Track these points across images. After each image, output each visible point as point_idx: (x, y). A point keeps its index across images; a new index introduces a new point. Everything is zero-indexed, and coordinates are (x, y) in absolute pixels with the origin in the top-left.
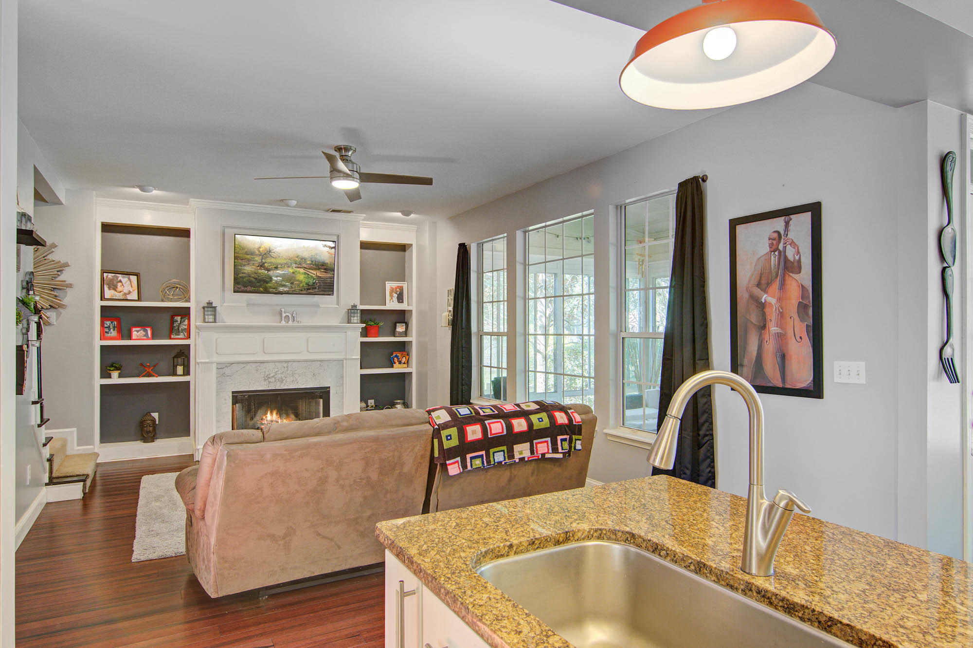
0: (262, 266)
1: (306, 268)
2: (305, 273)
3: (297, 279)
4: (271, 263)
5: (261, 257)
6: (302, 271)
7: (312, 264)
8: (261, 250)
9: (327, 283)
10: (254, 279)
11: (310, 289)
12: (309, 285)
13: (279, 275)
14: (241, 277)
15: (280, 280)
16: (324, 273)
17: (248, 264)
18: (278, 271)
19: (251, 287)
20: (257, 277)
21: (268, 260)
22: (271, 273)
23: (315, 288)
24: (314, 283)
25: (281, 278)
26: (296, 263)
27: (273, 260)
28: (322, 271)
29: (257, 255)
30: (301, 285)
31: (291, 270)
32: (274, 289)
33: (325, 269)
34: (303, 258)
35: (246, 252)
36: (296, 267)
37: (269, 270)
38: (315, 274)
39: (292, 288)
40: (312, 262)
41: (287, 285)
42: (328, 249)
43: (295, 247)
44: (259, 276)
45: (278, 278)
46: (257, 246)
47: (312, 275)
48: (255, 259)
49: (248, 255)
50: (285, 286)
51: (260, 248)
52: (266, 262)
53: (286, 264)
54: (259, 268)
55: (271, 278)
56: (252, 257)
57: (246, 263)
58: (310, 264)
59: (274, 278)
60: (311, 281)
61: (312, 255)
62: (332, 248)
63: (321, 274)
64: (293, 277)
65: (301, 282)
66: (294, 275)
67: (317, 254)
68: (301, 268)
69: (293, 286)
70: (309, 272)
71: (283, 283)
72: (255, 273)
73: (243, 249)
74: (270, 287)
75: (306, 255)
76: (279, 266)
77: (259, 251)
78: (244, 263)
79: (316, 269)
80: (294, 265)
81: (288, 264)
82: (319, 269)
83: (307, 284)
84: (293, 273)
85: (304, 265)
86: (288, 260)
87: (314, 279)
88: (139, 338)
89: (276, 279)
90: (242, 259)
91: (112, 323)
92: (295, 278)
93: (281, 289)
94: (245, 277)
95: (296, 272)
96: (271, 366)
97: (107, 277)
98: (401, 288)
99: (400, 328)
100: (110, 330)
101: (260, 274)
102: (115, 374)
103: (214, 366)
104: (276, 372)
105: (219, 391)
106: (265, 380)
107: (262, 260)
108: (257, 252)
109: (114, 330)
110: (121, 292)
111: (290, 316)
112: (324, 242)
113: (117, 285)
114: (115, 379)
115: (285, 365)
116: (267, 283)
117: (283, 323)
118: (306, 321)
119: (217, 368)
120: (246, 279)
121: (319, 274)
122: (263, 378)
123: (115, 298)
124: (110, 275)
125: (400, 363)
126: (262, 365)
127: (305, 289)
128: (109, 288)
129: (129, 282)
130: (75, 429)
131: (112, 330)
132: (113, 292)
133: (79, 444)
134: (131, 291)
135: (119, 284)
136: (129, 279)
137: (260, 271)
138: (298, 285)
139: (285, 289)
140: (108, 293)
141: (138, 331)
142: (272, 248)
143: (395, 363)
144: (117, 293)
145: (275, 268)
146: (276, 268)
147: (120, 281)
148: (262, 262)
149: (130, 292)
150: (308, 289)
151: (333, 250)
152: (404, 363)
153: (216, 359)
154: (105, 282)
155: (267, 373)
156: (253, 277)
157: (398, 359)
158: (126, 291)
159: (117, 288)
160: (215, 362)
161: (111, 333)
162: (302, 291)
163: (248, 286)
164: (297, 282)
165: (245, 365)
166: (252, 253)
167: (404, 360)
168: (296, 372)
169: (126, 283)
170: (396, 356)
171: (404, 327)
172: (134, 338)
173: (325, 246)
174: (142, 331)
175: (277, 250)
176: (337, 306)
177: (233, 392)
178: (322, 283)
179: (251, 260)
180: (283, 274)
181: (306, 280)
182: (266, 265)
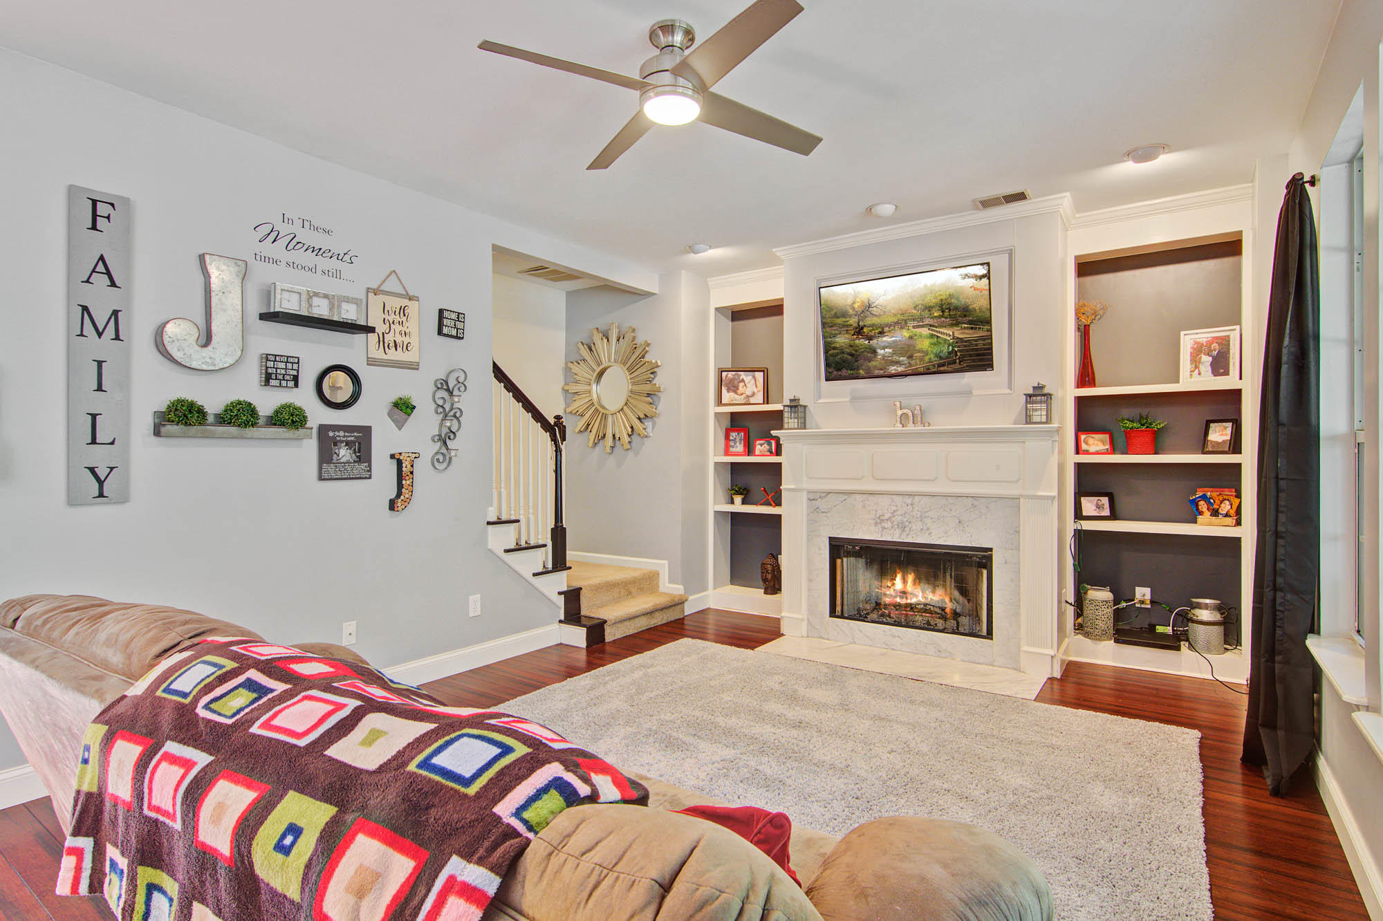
0: (859, 331)
1: (936, 327)
2: (932, 336)
3: (918, 348)
4: (873, 325)
5: (857, 317)
6: (925, 331)
7: (942, 316)
8: (856, 305)
9: (977, 350)
10: (849, 357)
11: (943, 365)
12: (941, 358)
13: (887, 345)
14: (834, 355)
15: (889, 353)
16: (970, 331)
17: (840, 333)
18: (884, 339)
19: (847, 370)
20: (854, 352)
21: (869, 321)
22: (874, 342)
23: (954, 362)
24: (950, 353)
25: (890, 351)
26: (914, 320)
27: (875, 321)
28: (967, 328)
29: (851, 316)
30: (927, 358)
31: (906, 334)
32: (882, 370)
33: (970, 322)
34: (926, 308)
35: (835, 313)
36: (914, 327)
37: (870, 338)
38: (950, 335)
39: (910, 365)
40: (943, 312)
41: (903, 361)
42: (973, 280)
43: (910, 291)
44: (856, 351)
45: (887, 350)
46: (849, 301)
47: (945, 337)
48: (848, 323)
49: (838, 318)
50: (897, 363)
51: (854, 303)
52: (865, 326)
53: (897, 323)
54: (855, 337)
55: (874, 352)
56: (844, 320)
57: (837, 332)
58: (940, 317)
59: (878, 351)
60: (945, 349)
61: (942, 300)
62: (983, 276)
63: (963, 333)
64: (909, 346)
65: (926, 353)
66: (911, 342)
67: (951, 296)
68: (923, 326)
69: (913, 362)
70: (938, 332)
71: (896, 358)
72: (851, 346)
73: (833, 309)
74: (875, 367)
75: (930, 300)
76: (886, 329)
77: (854, 308)
78: (835, 332)
79: (952, 325)
80: (911, 324)
81: (901, 324)
82: (957, 324)
83: (938, 356)
84: (911, 338)
85: (927, 321)
86: (899, 317)
87: (949, 345)
88: (762, 454)
89: (882, 352)
90: (832, 327)
91: (738, 434)
92: (914, 347)
93: (893, 369)
94: (838, 354)
95: (916, 335)
96: (885, 501)
97: (726, 376)
98: (1225, 342)
99: (1219, 434)
100: (735, 443)
101: (858, 347)
102: (738, 499)
103: (804, 496)
104: (894, 511)
105: (812, 534)
106: (876, 524)
107: (859, 322)
108: (851, 312)
109: (740, 443)
110: (742, 394)
111: (910, 414)
112: (963, 269)
113: (738, 386)
114: (738, 507)
115: (909, 501)
116: (870, 360)
117: (899, 427)
118: (941, 423)
119: (809, 499)
120: (839, 357)
121: (957, 335)
122: (873, 521)
123: (735, 402)
124: (730, 375)
125: (1215, 513)
126: (871, 498)
127: (933, 365)
128: (728, 391)
129: (753, 381)
130: (665, 562)
131: (738, 443)
132: (732, 394)
133: (670, 581)
134: (756, 392)
135: (741, 385)
136: (754, 377)
137: (857, 342)
138: (922, 359)
139: (900, 369)
140: (727, 396)
141: (761, 445)
142: (872, 300)
143: (1201, 513)
144: (737, 396)
145: (880, 333)
146: (882, 333)
147: (743, 381)
148: (858, 325)
149: (753, 394)
150: (940, 365)
151: (985, 281)
152: (1227, 515)
153: (806, 485)
154: (723, 383)
155: (879, 513)
156: (849, 354)
157: (1209, 504)
158: (749, 392)
159: (738, 389)
160: (804, 489)
161: (737, 447)
163: (842, 368)
164: (918, 354)
165: (846, 497)
166: (844, 314)
167: (1225, 507)
168: (927, 514)
169: (749, 383)
170: (1204, 497)
171: (1229, 431)
172: (757, 453)
173: (967, 276)
174: (766, 445)
175: (881, 301)
176: (1009, 391)
177: (831, 539)
178: (967, 351)
179: (844, 326)
180: (894, 342)
181: (936, 350)
182: (865, 330)
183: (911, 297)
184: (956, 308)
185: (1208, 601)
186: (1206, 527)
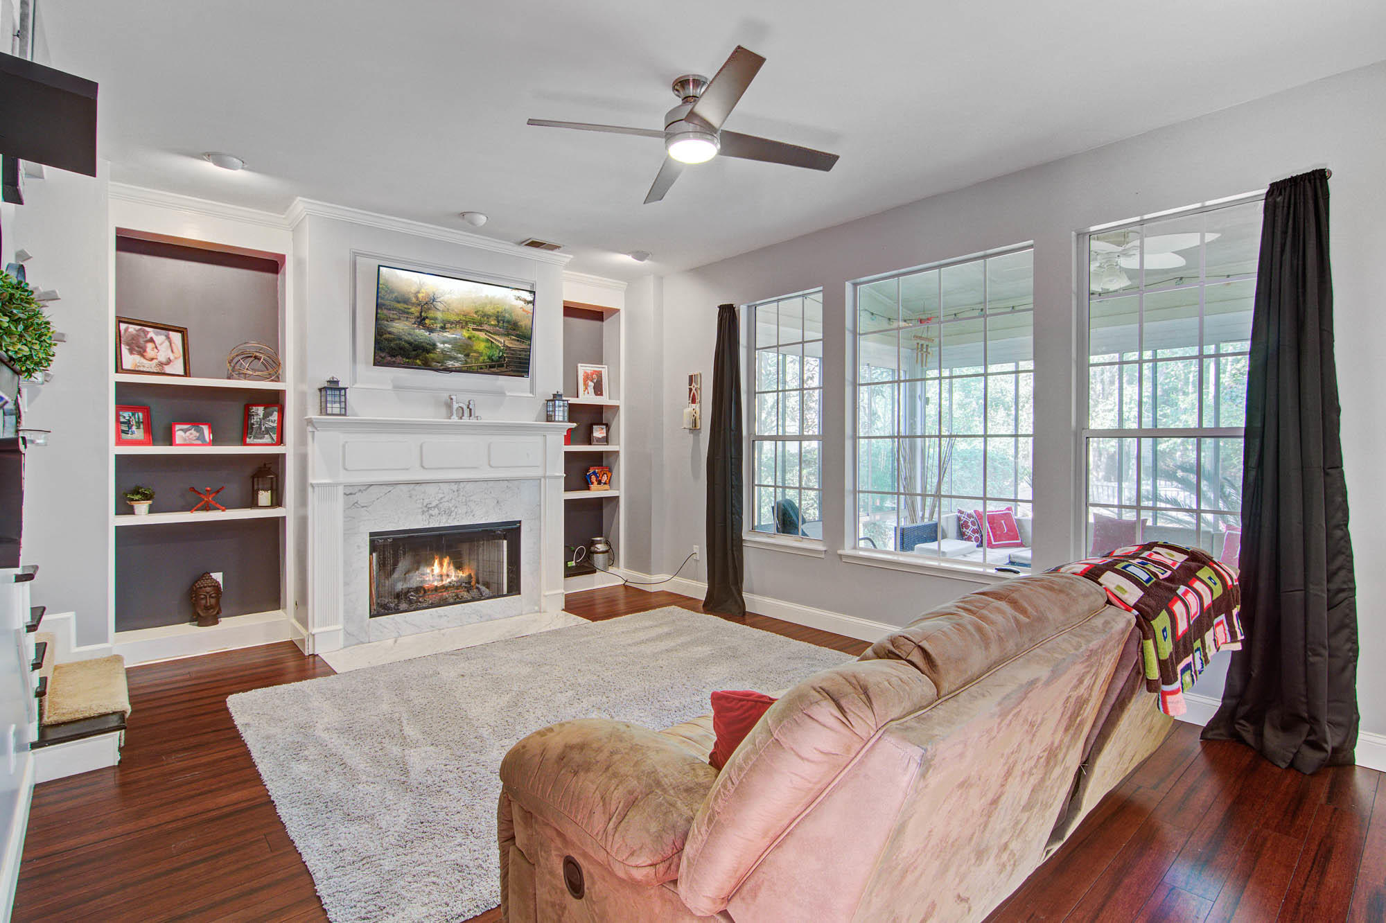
0: (420, 321)
1: (490, 332)
2: (487, 340)
3: (474, 348)
4: (435, 319)
5: (420, 307)
6: (482, 335)
7: (498, 326)
8: (420, 295)
9: (520, 358)
10: (407, 345)
11: (494, 367)
12: (492, 361)
13: (447, 340)
14: (386, 339)
15: (449, 348)
16: (516, 343)
17: (399, 319)
18: (445, 334)
19: (402, 358)
20: (412, 341)
21: (431, 314)
22: (434, 336)
23: (502, 366)
24: (500, 357)
25: (450, 346)
26: (474, 323)
27: (438, 315)
28: (514, 340)
29: (413, 304)
30: (481, 358)
31: (466, 334)
32: (439, 363)
33: (517, 336)
34: (485, 315)
35: (396, 298)
36: (473, 329)
37: (431, 331)
38: (501, 343)
39: (466, 362)
40: (498, 322)
41: (460, 357)
42: (522, 303)
43: (474, 296)
44: (415, 341)
45: (446, 345)
46: (414, 289)
47: (497, 343)
48: (410, 311)
49: (399, 302)
50: (455, 359)
51: (418, 292)
52: (427, 318)
53: (458, 322)
54: (415, 326)
55: (434, 346)
56: (406, 306)
57: (396, 317)
58: (495, 326)
59: (438, 344)
60: (496, 354)
61: (498, 312)
62: (529, 302)
63: (511, 343)
64: (467, 345)
65: (481, 354)
66: (470, 342)
67: (505, 311)
68: (481, 330)
69: (469, 360)
70: (492, 338)
71: (454, 354)
72: (409, 334)
73: (392, 291)
74: (433, 359)
75: (489, 309)
76: (448, 326)
77: (417, 298)
78: (391, 316)
79: (504, 335)
80: (471, 326)
81: (462, 323)
82: (508, 335)
83: (490, 358)
84: (469, 338)
85: (485, 327)
86: (461, 317)
87: (500, 351)
88: (188, 442)
89: (442, 345)
90: (390, 310)
91: (134, 415)
92: (472, 347)
93: (450, 364)
94: (394, 339)
95: (474, 337)
96: (431, 489)
97: (126, 330)
98: (600, 375)
99: (598, 433)
100: (130, 428)
101: (417, 337)
102: (142, 507)
103: (341, 490)
104: (441, 498)
105: (349, 533)
106: (423, 512)
107: (421, 312)
108: (414, 300)
109: (138, 428)
110: (152, 359)
111: (465, 407)
112: (516, 291)
113: (146, 347)
114: (142, 515)
115: (455, 487)
116: (428, 352)
117: (455, 419)
118: (486, 416)
119: (345, 494)
120: (395, 343)
121: (507, 343)
122: (420, 510)
123: (142, 369)
124: (133, 329)
125: (599, 482)
126: (417, 487)
127: (486, 366)
128: (131, 351)
129: (167, 343)
130: (71, 615)
131: (134, 428)
132: (137, 358)
133: (80, 643)
134: (172, 358)
135: (150, 346)
136: (168, 337)
137: (417, 332)
138: (477, 359)
139: (457, 365)
140: (129, 360)
141: (185, 431)
142: (437, 295)
143: (592, 483)
144: (145, 361)
146: (443, 328)
147: (152, 340)
148: (421, 315)
149: (169, 362)
150: (491, 367)
151: (531, 305)
152: (605, 483)
153: (345, 478)
154: (122, 339)
155: (426, 501)
156: (406, 341)
157: (597, 477)
158: (162, 358)
159: (145, 351)
160: (341, 484)
161: (133, 433)
162: (481, 368)
163: (397, 355)
164: (475, 354)
165: (390, 488)
166: (406, 301)
167: (605, 478)
168: (471, 498)
169: (161, 344)
170: (594, 473)
171: (605, 431)
172: (178, 442)
173: (518, 298)
174: (193, 431)
175: (446, 298)
176: (531, 395)
177: (372, 534)
178: (513, 358)
179: (404, 312)
180: (455, 339)
181: (489, 352)
182: (427, 321)
183: (475, 303)
184: (508, 322)
185: (599, 539)
186: (595, 492)
